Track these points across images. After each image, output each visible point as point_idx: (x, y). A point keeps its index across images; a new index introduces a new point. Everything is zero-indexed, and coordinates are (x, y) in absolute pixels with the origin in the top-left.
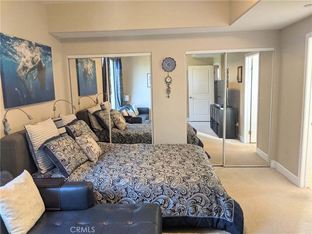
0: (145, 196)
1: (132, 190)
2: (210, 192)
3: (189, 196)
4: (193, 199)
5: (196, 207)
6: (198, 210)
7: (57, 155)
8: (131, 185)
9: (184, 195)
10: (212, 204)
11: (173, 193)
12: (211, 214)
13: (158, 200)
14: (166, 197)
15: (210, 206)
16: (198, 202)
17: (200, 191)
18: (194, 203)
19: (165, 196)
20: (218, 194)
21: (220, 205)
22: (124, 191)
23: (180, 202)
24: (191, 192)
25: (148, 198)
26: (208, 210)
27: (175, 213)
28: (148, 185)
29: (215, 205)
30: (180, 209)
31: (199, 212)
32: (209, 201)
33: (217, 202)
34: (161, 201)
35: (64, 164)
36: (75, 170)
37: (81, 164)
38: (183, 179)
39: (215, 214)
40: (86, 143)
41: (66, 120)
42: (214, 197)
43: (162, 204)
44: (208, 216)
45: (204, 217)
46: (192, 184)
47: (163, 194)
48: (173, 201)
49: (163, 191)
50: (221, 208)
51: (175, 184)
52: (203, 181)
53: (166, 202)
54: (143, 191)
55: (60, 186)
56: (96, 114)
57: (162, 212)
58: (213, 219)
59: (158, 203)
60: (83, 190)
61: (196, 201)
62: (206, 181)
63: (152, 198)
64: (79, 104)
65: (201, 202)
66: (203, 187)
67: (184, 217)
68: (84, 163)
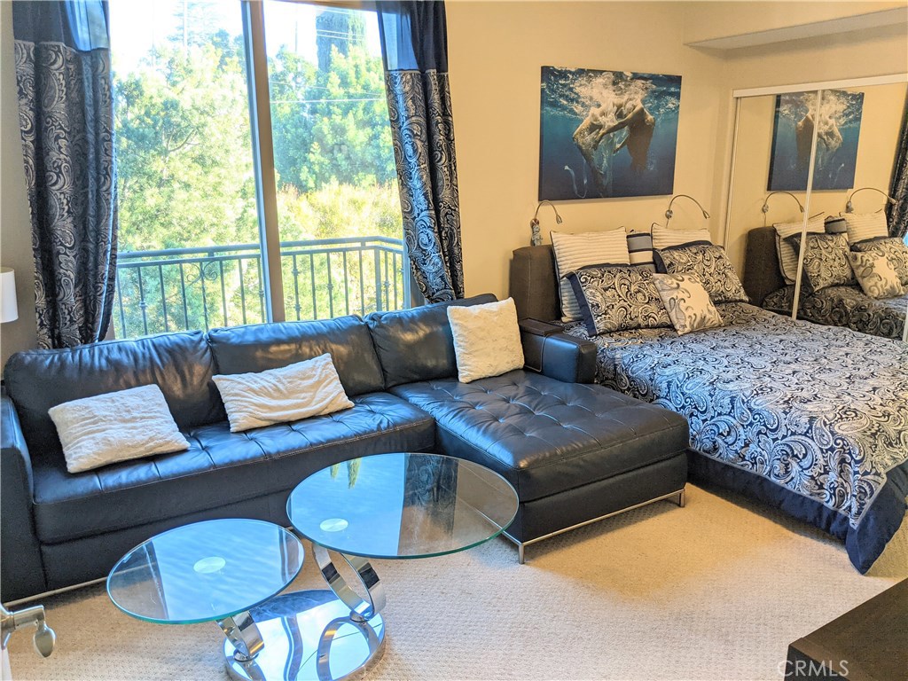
0: (696, 408)
1: (678, 387)
2: (832, 443)
3: (780, 435)
4: (788, 445)
5: (788, 464)
6: (793, 475)
7: (588, 293)
8: (681, 378)
9: (771, 430)
10: (826, 472)
11: (751, 418)
12: (819, 494)
13: (719, 424)
14: (735, 422)
15: (820, 474)
16: (796, 456)
17: (807, 432)
18: (787, 454)
19: (732, 420)
20: (850, 454)
21: (846, 481)
22: (664, 385)
23: (759, 441)
24: (788, 430)
25: (701, 412)
26: (813, 482)
27: (745, 462)
28: (710, 388)
29: (833, 476)
30: (755, 458)
31: (793, 478)
32: (821, 462)
33: (842, 471)
34: (724, 428)
35: (593, 312)
36: (618, 331)
37: (639, 325)
38: (789, 399)
39: (828, 497)
40: (672, 289)
41: (667, 237)
42: (836, 457)
43: (722, 434)
44: (811, 495)
45: (798, 493)
46: (798, 413)
47: (729, 414)
48: (746, 436)
49: (733, 408)
50: (846, 489)
51: (760, 401)
52: (831, 416)
53: (733, 433)
54: (696, 397)
55: (547, 334)
56: (793, 241)
57: (720, 451)
58: (821, 506)
59: (716, 430)
60: (572, 350)
61: (793, 452)
62: (842, 418)
63: (708, 416)
64: (764, 211)
65: (804, 458)
66: (818, 425)
67: (759, 477)
68: (653, 327)
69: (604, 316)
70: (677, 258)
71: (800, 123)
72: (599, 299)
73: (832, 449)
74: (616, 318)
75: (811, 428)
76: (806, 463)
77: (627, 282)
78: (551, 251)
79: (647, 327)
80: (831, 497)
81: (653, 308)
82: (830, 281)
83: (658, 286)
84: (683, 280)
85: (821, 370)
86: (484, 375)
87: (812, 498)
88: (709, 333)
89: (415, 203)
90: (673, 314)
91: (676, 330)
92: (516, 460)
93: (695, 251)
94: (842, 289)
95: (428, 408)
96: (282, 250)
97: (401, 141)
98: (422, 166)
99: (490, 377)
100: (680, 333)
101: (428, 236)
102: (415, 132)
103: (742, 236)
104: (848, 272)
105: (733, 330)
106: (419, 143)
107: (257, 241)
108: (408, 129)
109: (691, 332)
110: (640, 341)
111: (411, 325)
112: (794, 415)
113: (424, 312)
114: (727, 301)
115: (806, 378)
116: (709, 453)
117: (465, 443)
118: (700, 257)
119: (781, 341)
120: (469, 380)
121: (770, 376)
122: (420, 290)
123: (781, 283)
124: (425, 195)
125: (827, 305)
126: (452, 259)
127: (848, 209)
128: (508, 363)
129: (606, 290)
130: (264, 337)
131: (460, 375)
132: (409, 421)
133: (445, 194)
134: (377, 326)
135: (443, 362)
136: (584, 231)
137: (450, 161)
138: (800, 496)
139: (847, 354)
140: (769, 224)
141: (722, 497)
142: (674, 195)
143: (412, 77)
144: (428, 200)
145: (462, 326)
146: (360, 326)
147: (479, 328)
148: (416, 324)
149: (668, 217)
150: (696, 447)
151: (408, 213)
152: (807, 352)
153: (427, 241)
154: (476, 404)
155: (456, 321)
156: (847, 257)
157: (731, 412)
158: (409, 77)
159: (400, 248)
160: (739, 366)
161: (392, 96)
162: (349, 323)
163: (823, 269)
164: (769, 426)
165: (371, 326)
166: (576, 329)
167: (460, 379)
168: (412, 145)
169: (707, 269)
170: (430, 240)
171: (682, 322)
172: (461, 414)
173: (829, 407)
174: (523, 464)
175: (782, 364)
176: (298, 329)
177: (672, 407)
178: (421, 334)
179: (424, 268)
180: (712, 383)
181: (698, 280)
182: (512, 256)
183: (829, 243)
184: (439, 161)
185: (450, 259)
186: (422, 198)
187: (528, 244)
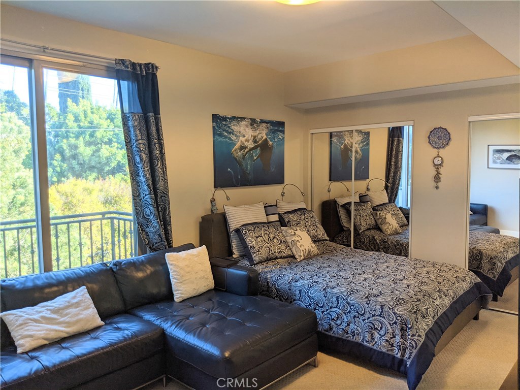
0: (317, 305)
1: (305, 293)
2: (395, 319)
4: (371, 323)
5: (373, 334)
6: (376, 340)
7: (248, 240)
8: (306, 287)
9: (361, 315)
10: (394, 337)
11: (349, 309)
12: (392, 350)
13: (331, 313)
14: (340, 311)
15: (391, 338)
16: (377, 328)
17: (381, 314)
19: (339, 310)
20: (405, 324)
21: (405, 341)
22: (298, 292)
23: (355, 322)
24: (370, 314)
25: (320, 307)
26: (388, 343)
27: (348, 335)
28: (324, 292)
29: (398, 339)
31: (376, 342)
32: (391, 331)
33: (402, 335)
34: (334, 315)
35: (252, 251)
36: (266, 261)
37: (277, 257)
38: (368, 295)
39: (397, 351)
40: (292, 235)
41: (285, 207)
42: (399, 327)
43: (333, 319)
44: (387, 351)
45: (380, 350)
46: (374, 303)
47: (336, 307)
48: (347, 319)
49: (338, 303)
50: (406, 345)
51: (353, 298)
52: (392, 304)
53: (340, 318)
54: (316, 298)
55: (229, 266)
56: (347, 207)
57: (334, 330)
58: (394, 357)
59: (330, 317)
60: (244, 276)
61: (375, 327)
62: (397, 304)
63: (325, 309)
64: (329, 192)
65: (381, 329)
66: (386, 310)
67: (357, 343)
68: (284, 258)
69: (257, 253)
70: (292, 218)
71: (342, 146)
72: (254, 243)
73: (395, 323)
74: (264, 253)
75: (382, 311)
76: (382, 332)
77: (268, 233)
78: (224, 217)
79: (281, 258)
80: (399, 351)
81: (283, 246)
82: (366, 227)
83: (284, 234)
84: (297, 230)
85: (378, 277)
86: (190, 296)
87: (389, 352)
88: (314, 259)
89: (141, 190)
90: (294, 250)
91: (296, 259)
92: (222, 352)
93: (300, 214)
94: (372, 231)
95: (158, 322)
96: (52, 222)
97: (132, 154)
98: (146, 169)
99: (194, 297)
100: (299, 260)
101: (150, 210)
102: (141, 149)
103: (319, 205)
104: (373, 222)
105: (326, 256)
106: (144, 155)
107: (34, 217)
108: (137, 147)
109: (304, 259)
110: (279, 266)
111: (141, 266)
112: (372, 305)
113: (149, 258)
114: (319, 240)
115: (372, 282)
116: (327, 331)
117: (186, 344)
118: (303, 217)
119: (352, 262)
120: (181, 299)
121: (354, 283)
122: (143, 243)
123: (341, 229)
124: (148, 186)
125: (367, 240)
126: (165, 223)
127: (368, 189)
128: (205, 286)
129: (257, 237)
130: (39, 283)
131: (175, 297)
132: (146, 333)
133: (160, 185)
134: (118, 270)
135: (164, 290)
136: (241, 205)
137: (163, 165)
138: (381, 352)
139: (387, 267)
140: (332, 198)
141: (337, 357)
142: (285, 184)
143: (139, 117)
144: (150, 188)
145: (175, 265)
146: (107, 270)
147: (186, 266)
148: (145, 266)
149: (283, 196)
150: (320, 328)
151: (136, 196)
152: (368, 267)
153: (149, 213)
154: (190, 316)
155: (171, 262)
156: (372, 214)
157: (337, 306)
158: (137, 117)
159: (131, 218)
160: (336, 278)
161: (126, 128)
162: (99, 268)
163: (362, 221)
164: (359, 312)
165: (115, 270)
166: (242, 261)
167: (176, 300)
168: (140, 156)
169: (307, 223)
170: (151, 213)
171: (299, 254)
172: (180, 324)
173: (389, 299)
174: (227, 355)
175: (357, 275)
176: (64, 275)
177: (303, 305)
178: (148, 272)
179: (147, 230)
180: (324, 289)
181: (304, 230)
182: (201, 220)
183: (363, 207)
184: (156, 166)
185: (164, 223)
186: (146, 188)
187: (210, 213)
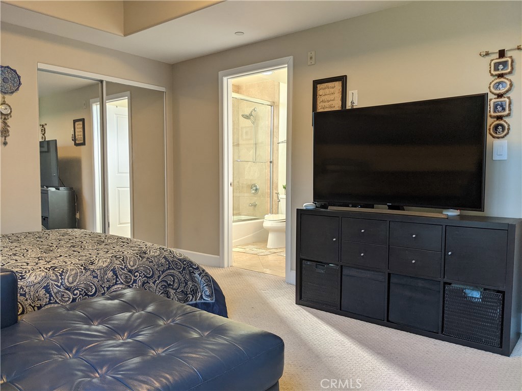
0: (86, 294)
1: (59, 287)
3: (156, 277)
5: (168, 293)
9: (150, 278)
11: (133, 278)
12: (187, 299)
14: (124, 287)
15: (185, 286)
16: (170, 284)
17: (169, 266)
18: (165, 287)
19: (121, 286)
20: (191, 266)
21: (195, 283)
24: (159, 271)
26: (183, 294)
29: (190, 284)
32: (183, 279)
33: (192, 278)
42: (188, 272)
61: (167, 283)
65: (174, 283)
66: (171, 260)
73: (184, 269)
75: (169, 263)
76: (176, 285)
80: (193, 296)
112: (156, 261)
164: (148, 275)
